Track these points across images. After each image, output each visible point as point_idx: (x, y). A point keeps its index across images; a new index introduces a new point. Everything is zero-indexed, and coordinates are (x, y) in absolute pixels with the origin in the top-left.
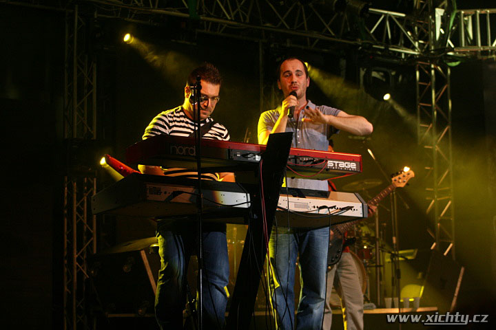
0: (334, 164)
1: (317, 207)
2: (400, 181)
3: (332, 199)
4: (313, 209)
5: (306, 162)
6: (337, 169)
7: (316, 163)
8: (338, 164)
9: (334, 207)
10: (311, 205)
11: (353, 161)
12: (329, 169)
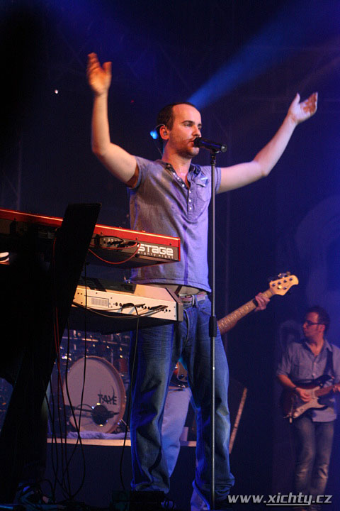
0: (146, 248)
1: (120, 304)
2: (280, 287)
3: (139, 296)
4: (115, 307)
5: (110, 244)
6: (148, 256)
7: (123, 246)
8: (151, 249)
9: (142, 306)
10: (112, 302)
11: (170, 246)
12: (139, 255)
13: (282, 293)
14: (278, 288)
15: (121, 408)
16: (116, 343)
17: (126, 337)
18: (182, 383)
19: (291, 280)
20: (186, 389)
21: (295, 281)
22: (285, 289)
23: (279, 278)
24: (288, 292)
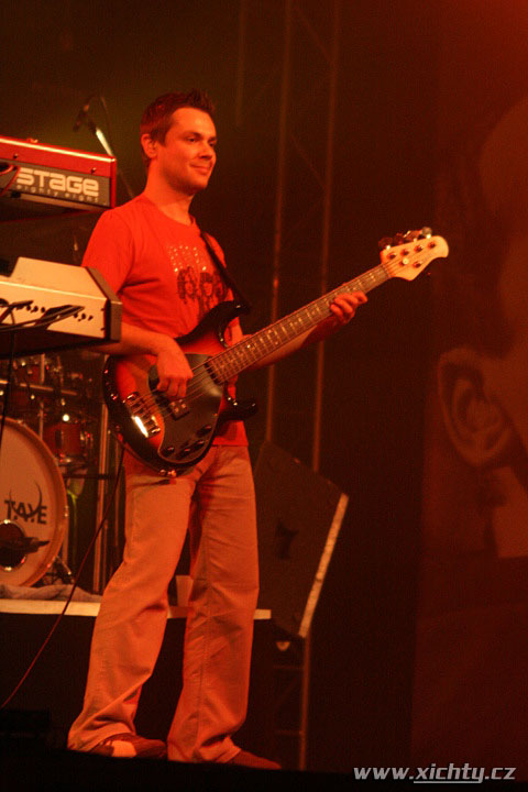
0: (36, 178)
2: (406, 261)
6: (41, 195)
8: (47, 179)
9: (29, 305)
11: (91, 174)
12: (19, 193)
13: (411, 274)
14: (402, 264)
15: (56, 533)
16: (50, 389)
17: (74, 376)
18: (168, 466)
19: (432, 246)
20: (178, 480)
21: (442, 248)
22: (418, 266)
23: (405, 241)
24: (422, 275)
